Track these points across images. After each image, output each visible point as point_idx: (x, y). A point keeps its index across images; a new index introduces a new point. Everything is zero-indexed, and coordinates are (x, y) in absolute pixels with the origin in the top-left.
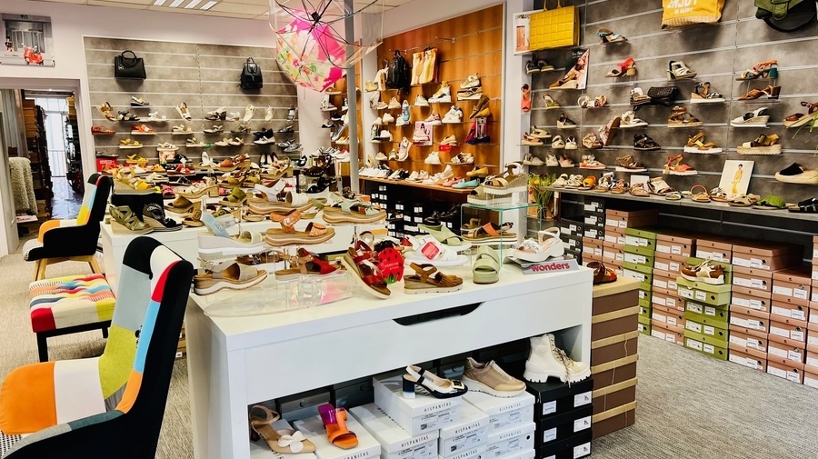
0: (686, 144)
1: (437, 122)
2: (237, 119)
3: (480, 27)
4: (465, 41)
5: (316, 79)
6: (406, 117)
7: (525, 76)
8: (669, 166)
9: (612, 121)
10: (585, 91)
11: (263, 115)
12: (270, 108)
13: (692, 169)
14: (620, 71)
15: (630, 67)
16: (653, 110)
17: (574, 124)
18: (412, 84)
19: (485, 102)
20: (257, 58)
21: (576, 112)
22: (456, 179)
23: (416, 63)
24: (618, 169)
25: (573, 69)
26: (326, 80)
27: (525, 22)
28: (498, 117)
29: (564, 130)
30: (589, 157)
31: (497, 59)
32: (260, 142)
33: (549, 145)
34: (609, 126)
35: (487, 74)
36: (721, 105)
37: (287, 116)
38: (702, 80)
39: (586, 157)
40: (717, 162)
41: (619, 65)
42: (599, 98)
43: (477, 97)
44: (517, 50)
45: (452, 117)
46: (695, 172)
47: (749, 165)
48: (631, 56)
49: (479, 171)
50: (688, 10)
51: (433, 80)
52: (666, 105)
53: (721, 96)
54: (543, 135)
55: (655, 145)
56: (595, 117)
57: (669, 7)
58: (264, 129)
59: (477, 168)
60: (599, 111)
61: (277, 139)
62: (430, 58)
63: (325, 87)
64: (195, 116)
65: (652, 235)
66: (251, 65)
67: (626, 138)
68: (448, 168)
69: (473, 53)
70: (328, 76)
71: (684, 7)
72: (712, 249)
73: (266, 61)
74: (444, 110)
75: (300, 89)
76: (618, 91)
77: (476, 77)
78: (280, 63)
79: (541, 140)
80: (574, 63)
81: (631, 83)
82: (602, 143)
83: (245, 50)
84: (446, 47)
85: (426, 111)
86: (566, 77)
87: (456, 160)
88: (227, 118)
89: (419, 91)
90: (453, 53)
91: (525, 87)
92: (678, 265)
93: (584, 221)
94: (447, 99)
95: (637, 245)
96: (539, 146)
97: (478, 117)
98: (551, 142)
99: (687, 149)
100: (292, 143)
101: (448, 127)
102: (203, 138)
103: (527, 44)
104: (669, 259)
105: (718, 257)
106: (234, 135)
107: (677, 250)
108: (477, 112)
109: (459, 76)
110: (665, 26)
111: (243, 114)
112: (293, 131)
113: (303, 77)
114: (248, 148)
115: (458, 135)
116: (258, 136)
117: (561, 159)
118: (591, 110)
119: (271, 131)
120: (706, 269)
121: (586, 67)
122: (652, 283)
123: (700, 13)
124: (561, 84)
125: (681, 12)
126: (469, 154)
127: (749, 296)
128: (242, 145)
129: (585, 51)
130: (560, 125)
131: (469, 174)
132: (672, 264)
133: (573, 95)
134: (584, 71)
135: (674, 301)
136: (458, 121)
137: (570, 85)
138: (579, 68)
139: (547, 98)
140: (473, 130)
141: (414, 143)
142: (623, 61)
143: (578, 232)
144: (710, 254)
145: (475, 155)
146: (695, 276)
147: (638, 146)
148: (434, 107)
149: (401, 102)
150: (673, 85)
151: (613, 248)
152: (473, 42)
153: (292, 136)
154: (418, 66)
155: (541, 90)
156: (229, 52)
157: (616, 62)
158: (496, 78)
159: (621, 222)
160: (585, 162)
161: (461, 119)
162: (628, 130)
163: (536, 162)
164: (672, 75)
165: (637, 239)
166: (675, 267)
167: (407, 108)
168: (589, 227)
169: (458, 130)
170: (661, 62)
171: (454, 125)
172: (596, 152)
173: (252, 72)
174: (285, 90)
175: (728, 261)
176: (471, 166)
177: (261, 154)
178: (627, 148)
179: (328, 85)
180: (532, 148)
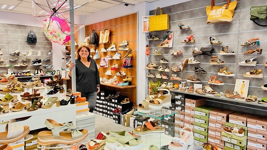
0: (219, 72)
1: (110, 59)
2: (25, 55)
3: (128, 21)
4: (122, 27)
5: (60, 40)
6: (98, 56)
7: (147, 41)
8: (211, 80)
9: (185, 61)
10: (172, 48)
11: (37, 54)
12: (40, 51)
13: (221, 82)
14: (188, 41)
15: (192, 39)
16: (202, 56)
17: (168, 61)
18: (100, 43)
19: (130, 52)
20: (35, 31)
21: (168, 57)
22: (119, 82)
23: (101, 35)
24: (188, 81)
25: (167, 39)
26: (64, 40)
27: (147, 20)
28: (136, 58)
29: (163, 64)
30: (175, 75)
31: (135, 35)
32: (35, 65)
33: (157, 69)
34: (184, 63)
35: (131, 40)
36: (233, 56)
37: (47, 54)
38: (224, 45)
39: (173, 75)
40: (232, 80)
41: (187, 38)
42: (179, 51)
43: (127, 49)
44: (144, 31)
45: (116, 57)
46: (223, 84)
47: (247, 82)
48: (192, 35)
49: (128, 79)
50: (219, 16)
51: (108, 42)
52: (209, 55)
53: (233, 52)
54: (155, 65)
55: (204, 71)
56: (177, 58)
57: (211, 14)
58: (37, 60)
59: (127, 78)
60: (178, 56)
61: (43, 63)
62: (107, 33)
63: (64, 43)
64: (5, 54)
65: (207, 111)
66: (32, 34)
67: (190, 68)
68: (115, 77)
69: (125, 32)
70: (65, 39)
71: (217, 15)
72: (237, 119)
73: (39, 32)
74: (113, 54)
75: (53, 44)
76: (186, 48)
77: (126, 41)
78: (45, 33)
79: (154, 67)
80: (167, 37)
81: (193, 46)
82: (180, 70)
83: (29, 27)
84: (113, 29)
85: (105, 54)
86: (164, 42)
87: (118, 74)
88: (20, 55)
89: (103, 46)
90: (116, 32)
91: (147, 46)
92: (220, 125)
93: (175, 103)
94: (114, 49)
95: (200, 115)
96: (153, 70)
97: (127, 57)
98: (158, 68)
99: (219, 74)
100: (49, 65)
101: (115, 60)
102: (8, 63)
103: (148, 29)
104: (216, 122)
105: (240, 123)
106: (24, 62)
107: (219, 118)
108: (127, 55)
109: (119, 41)
110: (209, 22)
111: (28, 53)
112: (50, 60)
113: (54, 39)
114: (30, 67)
115: (119, 64)
116: (35, 62)
117: (162, 75)
118: (175, 56)
119: (40, 60)
120: (236, 129)
121: (172, 39)
122: (208, 132)
123: (225, 17)
124: (162, 45)
125: (217, 16)
126: (124, 72)
127: (256, 142)
128: (27, 66)
129: (172, 32)
130: (162, 62)
131: (124, 80)
132: (217, 124)
133: (167, 50)
134: (171, 40)
135: (219, 141)
136: (119, 58)
137: (166, 46)
138: (169, 39)
139: (156, 50)
140: (125, 62)
141: (101, 66)
142: (189, 37)
143: (172, 107)
144: (236, 121)
145: (126, 72)
146: (231, 132)
147: (197, 71)
148: (109, 52)
149: (95, 50)
150: (211, 47)
151: (189, 115)
152: (125, 27)
153: (49, 62)
154: (102, 36)
155: (153, 47)
156: (22, 27)
157: (185, 37)
158: (135, 42)
159: (193, 104)
160: (173, 77)
161: (120, 57)
162: (191, 65)
163: (152, 76)
164: (211, 43)
165: (200, 113)
166: (219, 126)
167: (98, 52)
168: (178, 106)
169: (119, 61)
170: (205, 38)
171: (117, 60)
172: (178, 73)
173: (32, 36)
174: (47, 44)
175: (245, 125)
176: (125, 77)
177: (36, 70)
178: (191, 72)
179: (65, 42)
180: (149, 70)
